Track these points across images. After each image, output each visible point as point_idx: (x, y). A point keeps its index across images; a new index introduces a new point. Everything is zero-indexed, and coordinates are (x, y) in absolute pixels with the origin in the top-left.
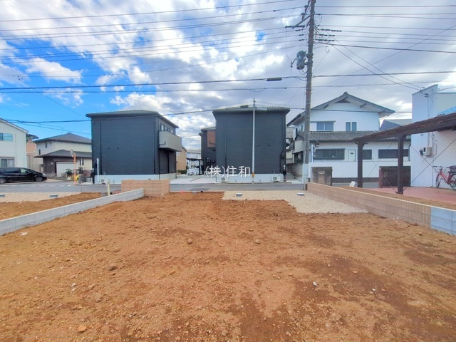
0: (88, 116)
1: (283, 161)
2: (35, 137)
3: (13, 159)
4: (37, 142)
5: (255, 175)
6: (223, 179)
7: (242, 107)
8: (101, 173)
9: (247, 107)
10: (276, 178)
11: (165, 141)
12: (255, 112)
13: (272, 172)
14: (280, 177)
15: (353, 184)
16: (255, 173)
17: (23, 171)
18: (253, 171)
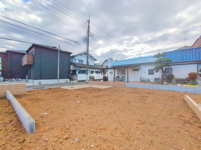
1: (69, 74)
5: (59, 80)
6: (40, 82)
7: (53, 47)
9: (56, 47)
10: (67, 81)
12: (60, 51)
13: (65, 78)
14: (68, 80)
15: (102, 81)
16: (59, 79)
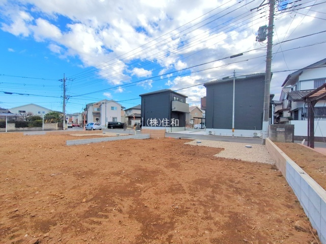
0: (140, 96)
2: (124, 108)
3: (116, 118)
4: (126, 111)
6: (210, 132)
7: (224, 79)
8: (144, 126)
9: (228, 77)
10: (255, 134)
11: (177, 106)
12: (235, 80)
13: (253, 129)
16: (235, 129)
17: (119, 123)
18: (233, 127)
